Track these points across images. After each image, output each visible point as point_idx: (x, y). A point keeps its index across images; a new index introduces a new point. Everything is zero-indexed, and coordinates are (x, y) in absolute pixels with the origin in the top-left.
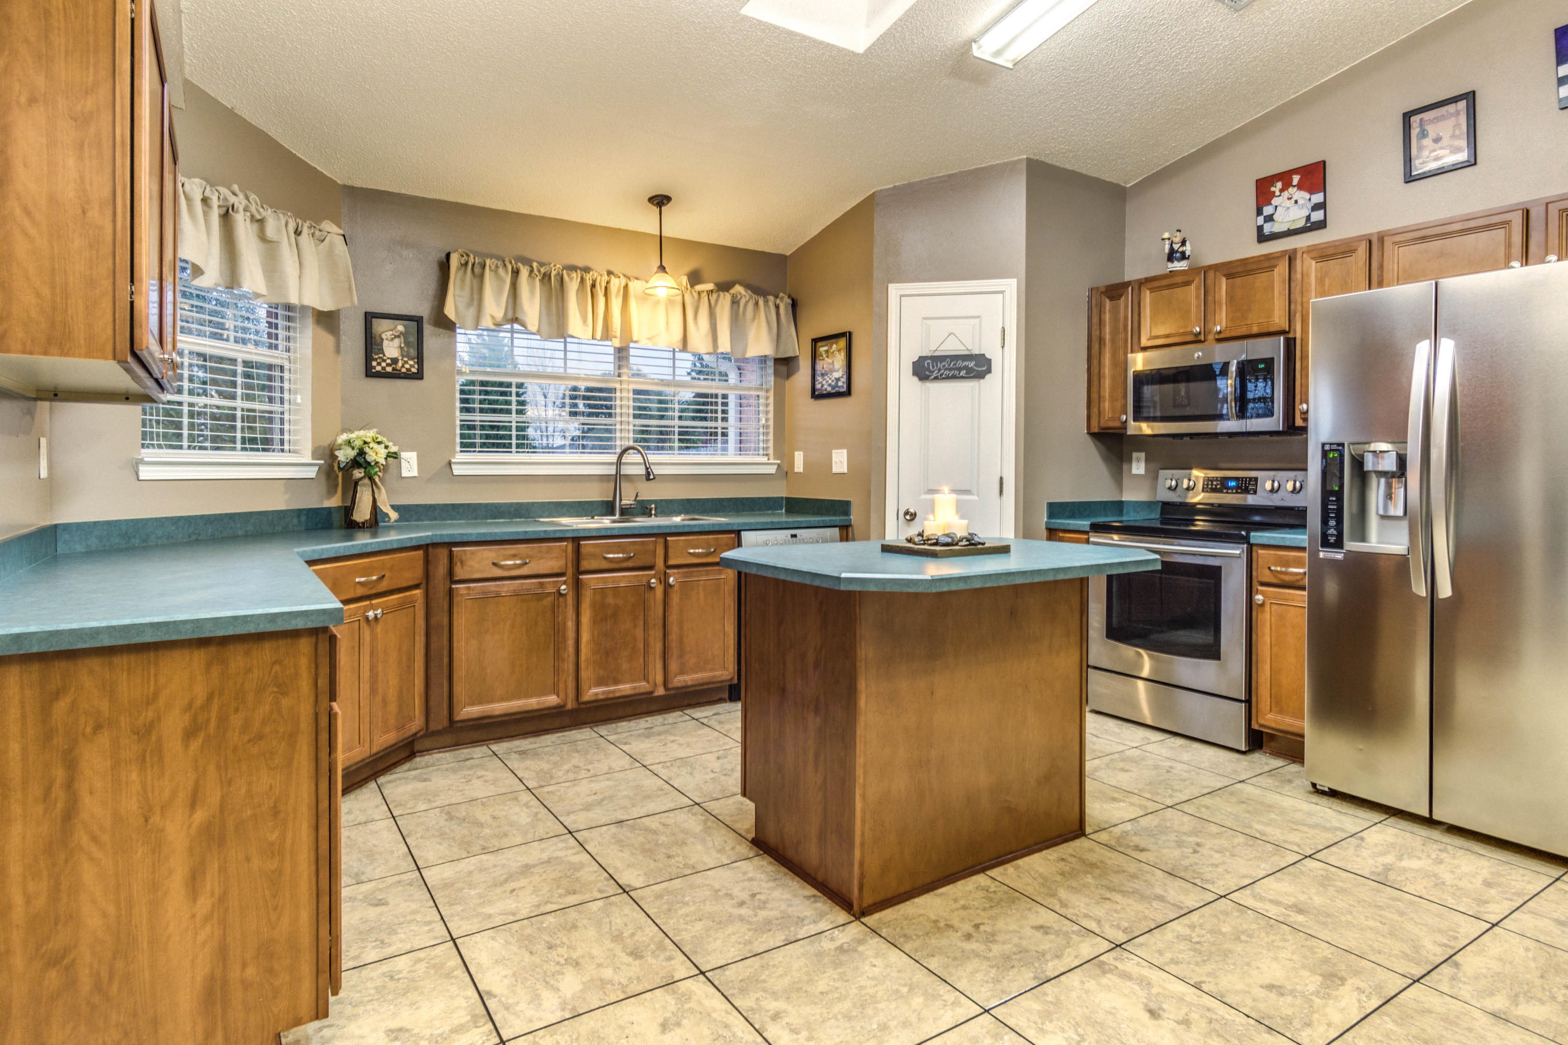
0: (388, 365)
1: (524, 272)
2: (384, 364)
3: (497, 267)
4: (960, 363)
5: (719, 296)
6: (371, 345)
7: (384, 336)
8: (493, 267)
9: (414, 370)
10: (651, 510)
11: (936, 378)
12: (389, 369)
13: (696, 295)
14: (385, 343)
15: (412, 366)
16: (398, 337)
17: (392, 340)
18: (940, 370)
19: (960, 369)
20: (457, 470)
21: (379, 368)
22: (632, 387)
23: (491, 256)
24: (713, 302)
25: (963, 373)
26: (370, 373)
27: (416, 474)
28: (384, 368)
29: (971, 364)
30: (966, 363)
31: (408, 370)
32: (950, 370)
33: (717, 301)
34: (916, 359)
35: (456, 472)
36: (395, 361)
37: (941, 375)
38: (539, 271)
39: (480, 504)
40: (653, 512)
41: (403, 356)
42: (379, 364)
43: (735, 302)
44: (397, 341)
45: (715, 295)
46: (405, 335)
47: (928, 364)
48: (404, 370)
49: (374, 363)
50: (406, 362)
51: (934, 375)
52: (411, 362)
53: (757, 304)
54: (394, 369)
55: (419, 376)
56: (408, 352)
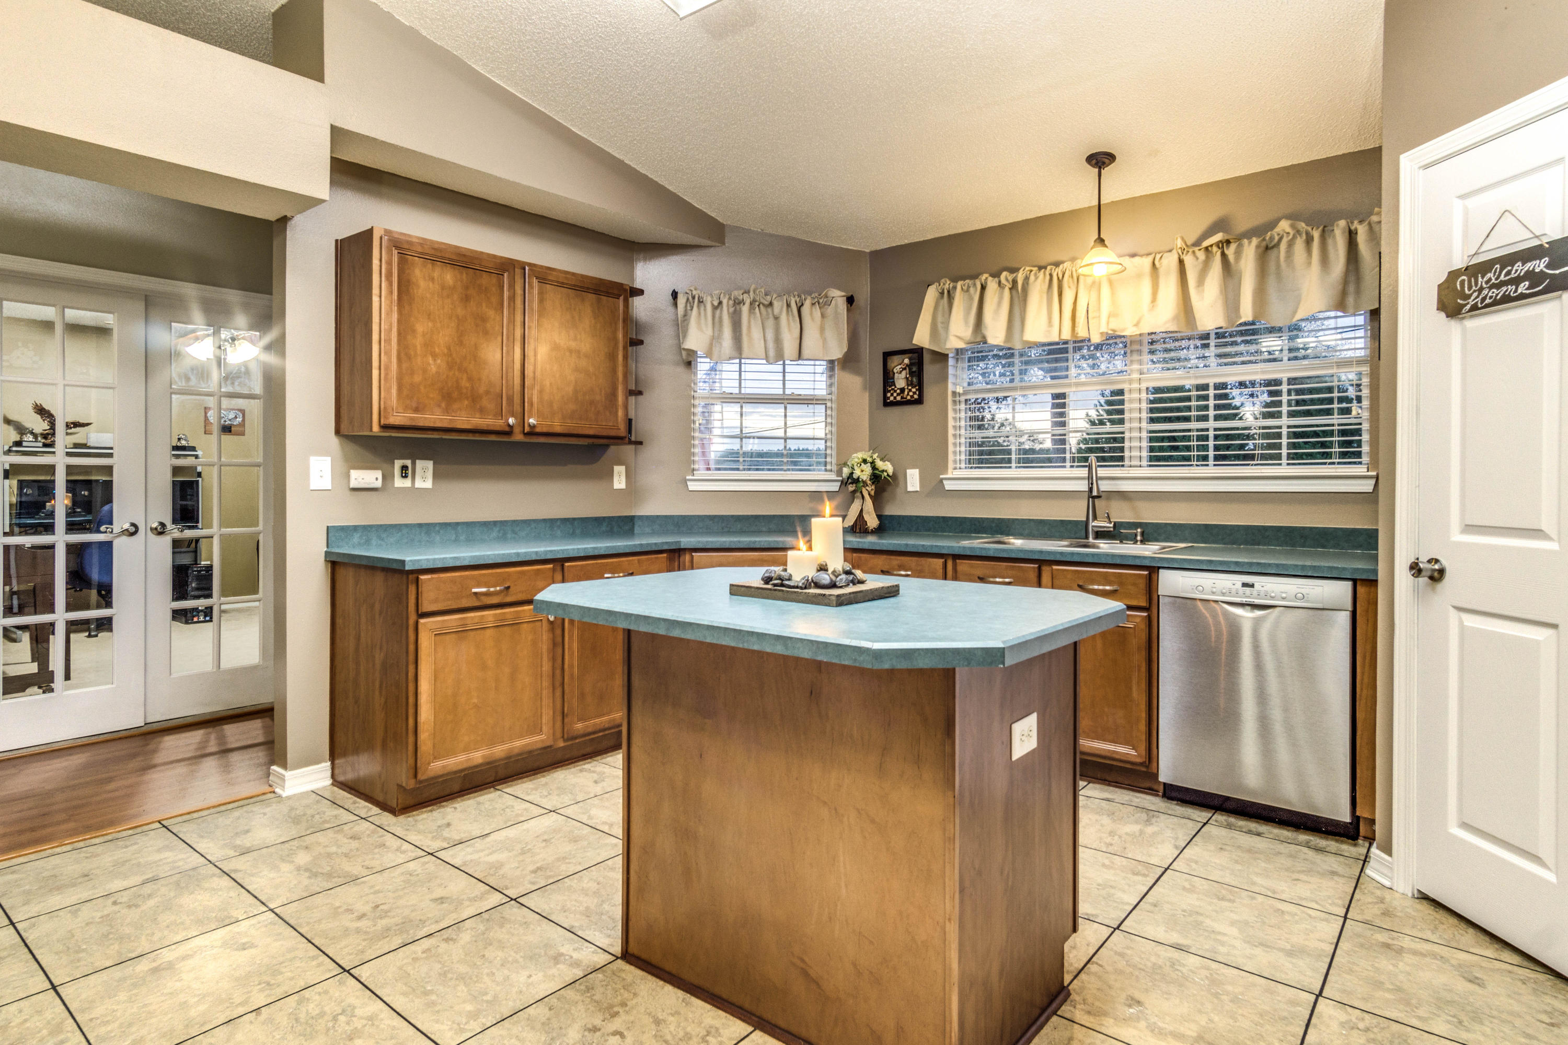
0: (898, 395)
1: (992, 285)
2: (895, 395)
3: (969, 287)
4: (1519, 268)
5: (1240, 246)
6: (888, 379)
7: (895, 371)
8: (965, 288)
9: (916, 396)
10: (1136, 535)
11: (1474, 308)
12: (899, 398)
13: (1201, 255)
14: (896, 375)
15: (914, 393)
16: (905, 369)
17: (901, 372)
18: (1481, 289)
19: (1516, 281)
20: (949, 486)
21: (892, 398)
22: (1144, 386)
23: (963, 278)
24: (1231, 257)
25: (1523, 288)
26: (887, 404)
27: (918, 489)
28: (895, 398)
29: (1540, 265)
30: (1529, 266)
31: (912, 397)
32: (1498, 286)
33: (1238, 253)
34: (1443, 278)
35: (947, 488)
36: (902, 390)
37: (1484, 299)
38: (1007, 280)
39: (965, 518)
40: (1139, 538)
41: (908, 385)
42: (892, 395)
43: (1267, 249)
44: (904, 373)
45: (1233, 247)
46: (909, 366)
47: (1463, 282)
48: (909, 398)
49: (889, 395)
50: (910, 390)
51: (1471, 302)
52: (914, 390)
53: (1309, 240)
54: (902, 398)
55: (919, 401)
56: (912, 381)
